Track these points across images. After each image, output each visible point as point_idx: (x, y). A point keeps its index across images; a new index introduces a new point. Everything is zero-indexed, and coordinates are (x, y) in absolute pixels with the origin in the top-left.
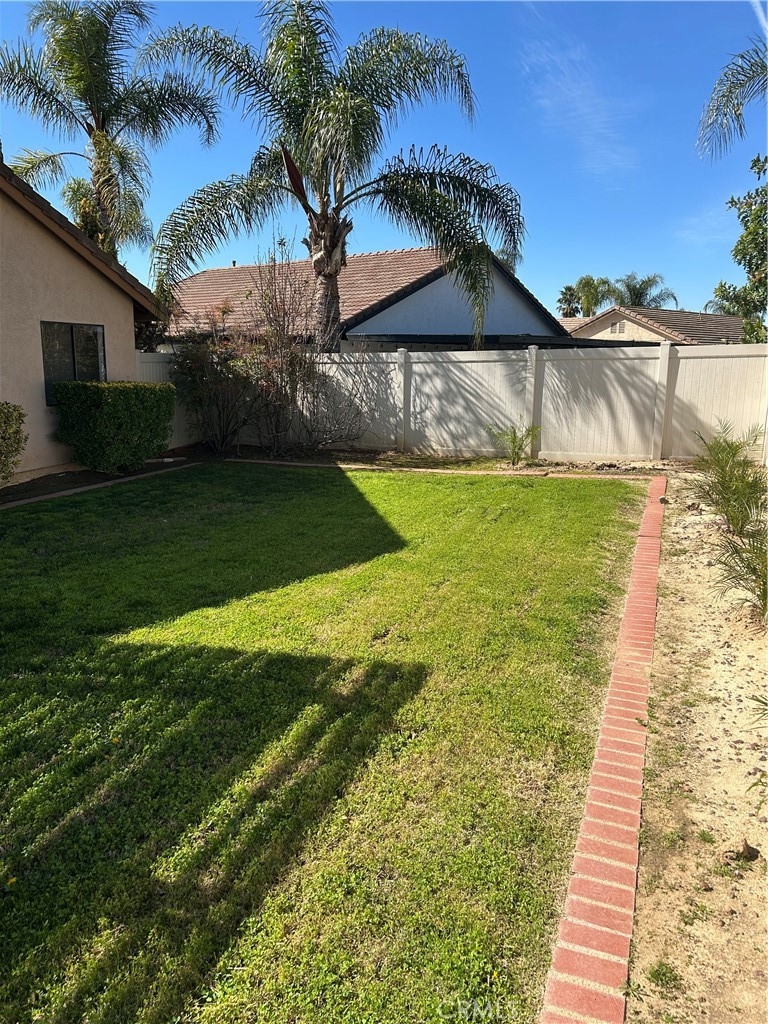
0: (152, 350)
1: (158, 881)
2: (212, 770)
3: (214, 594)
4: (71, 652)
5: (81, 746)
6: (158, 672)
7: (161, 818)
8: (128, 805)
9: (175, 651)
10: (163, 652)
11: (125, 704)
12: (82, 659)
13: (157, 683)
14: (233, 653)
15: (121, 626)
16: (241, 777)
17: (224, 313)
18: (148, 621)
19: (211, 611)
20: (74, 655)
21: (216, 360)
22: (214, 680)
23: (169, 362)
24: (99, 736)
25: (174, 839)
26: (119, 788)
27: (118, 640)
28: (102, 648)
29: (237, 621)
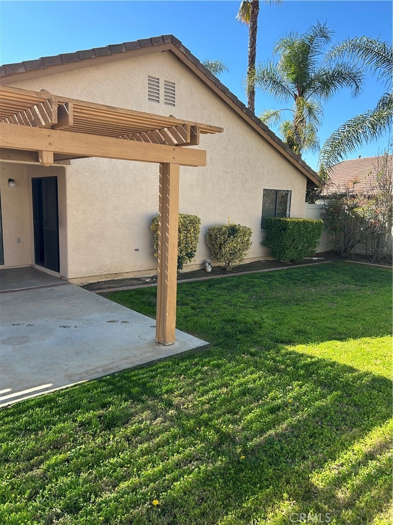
0: (313, 203)
1: (313, 485)
2: (342, 432)
3: (340, 333)
4: (268, 350)
5: (273, 399)
6: (311, 370)
7: (314, 450)
8: (297, 437)
9: (319, 361)
10: (313, 360)
11: (295, 383)
12: (273, 354)
13: (310, 376)
14: (351, 370)
15: (292, 341)
16: (358, 441)
17: (354, 183)
18: (305, 342)
19: (338, 343)
20: (269, 352)
21: (347, 208)
22: (341, 382)
23: (321, 209)
24: (282, 397)
25: (321, 464)
26: (292, 427)
27: (290, 348)
28: (283, 351)
29: (354, 351)
